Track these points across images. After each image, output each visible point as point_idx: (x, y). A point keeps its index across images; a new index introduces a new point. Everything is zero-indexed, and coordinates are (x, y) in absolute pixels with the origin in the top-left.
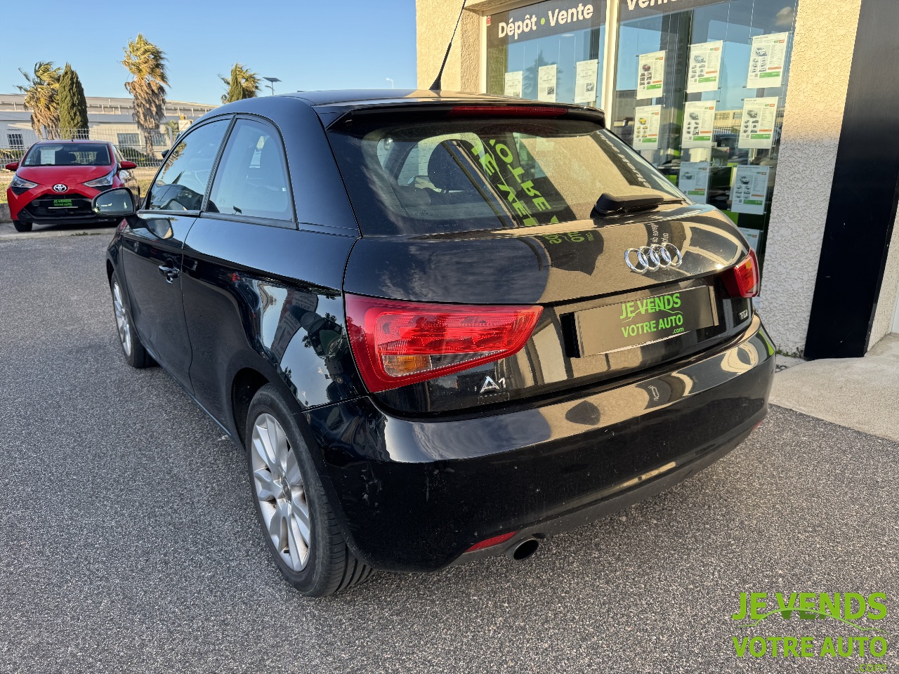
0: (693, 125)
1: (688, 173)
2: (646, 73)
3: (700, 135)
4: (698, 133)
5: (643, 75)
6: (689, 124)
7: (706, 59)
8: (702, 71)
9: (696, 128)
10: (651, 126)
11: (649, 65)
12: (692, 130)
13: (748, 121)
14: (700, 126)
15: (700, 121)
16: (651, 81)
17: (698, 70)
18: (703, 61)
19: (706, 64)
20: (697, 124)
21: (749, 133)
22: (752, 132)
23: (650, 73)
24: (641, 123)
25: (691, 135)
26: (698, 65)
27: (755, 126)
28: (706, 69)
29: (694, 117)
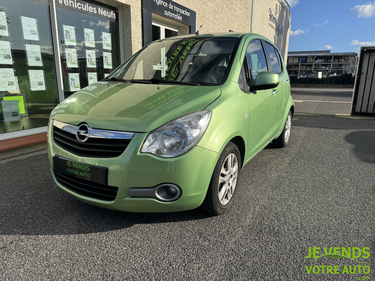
0: (90, 59)
1: (91, 77)
2: (67, 34)
3: (93, 63)
4: (92, 62)
5: (66, 34)
6: (88, 58)
7: (90, 35)
8: (89, 39)
9: (91, 60)
10: (73, 57)
11: (69, 31)
12: (90, 61)
13: (105, 60)
14: (92, 59)
15: (92, 58)
16: (71, 38)
17: (88, 38)
18: (88, 35)
19: (90, 37)
20: (91, 59)
21: (106, 63)
22: (107, 63)
23: (69, 35)
24: (69, 56)
25: (90, 62)
26: (87, 36)
27: (107, 61)
28: (90, 39)
29: (89, 55)
